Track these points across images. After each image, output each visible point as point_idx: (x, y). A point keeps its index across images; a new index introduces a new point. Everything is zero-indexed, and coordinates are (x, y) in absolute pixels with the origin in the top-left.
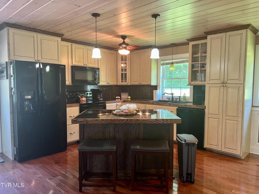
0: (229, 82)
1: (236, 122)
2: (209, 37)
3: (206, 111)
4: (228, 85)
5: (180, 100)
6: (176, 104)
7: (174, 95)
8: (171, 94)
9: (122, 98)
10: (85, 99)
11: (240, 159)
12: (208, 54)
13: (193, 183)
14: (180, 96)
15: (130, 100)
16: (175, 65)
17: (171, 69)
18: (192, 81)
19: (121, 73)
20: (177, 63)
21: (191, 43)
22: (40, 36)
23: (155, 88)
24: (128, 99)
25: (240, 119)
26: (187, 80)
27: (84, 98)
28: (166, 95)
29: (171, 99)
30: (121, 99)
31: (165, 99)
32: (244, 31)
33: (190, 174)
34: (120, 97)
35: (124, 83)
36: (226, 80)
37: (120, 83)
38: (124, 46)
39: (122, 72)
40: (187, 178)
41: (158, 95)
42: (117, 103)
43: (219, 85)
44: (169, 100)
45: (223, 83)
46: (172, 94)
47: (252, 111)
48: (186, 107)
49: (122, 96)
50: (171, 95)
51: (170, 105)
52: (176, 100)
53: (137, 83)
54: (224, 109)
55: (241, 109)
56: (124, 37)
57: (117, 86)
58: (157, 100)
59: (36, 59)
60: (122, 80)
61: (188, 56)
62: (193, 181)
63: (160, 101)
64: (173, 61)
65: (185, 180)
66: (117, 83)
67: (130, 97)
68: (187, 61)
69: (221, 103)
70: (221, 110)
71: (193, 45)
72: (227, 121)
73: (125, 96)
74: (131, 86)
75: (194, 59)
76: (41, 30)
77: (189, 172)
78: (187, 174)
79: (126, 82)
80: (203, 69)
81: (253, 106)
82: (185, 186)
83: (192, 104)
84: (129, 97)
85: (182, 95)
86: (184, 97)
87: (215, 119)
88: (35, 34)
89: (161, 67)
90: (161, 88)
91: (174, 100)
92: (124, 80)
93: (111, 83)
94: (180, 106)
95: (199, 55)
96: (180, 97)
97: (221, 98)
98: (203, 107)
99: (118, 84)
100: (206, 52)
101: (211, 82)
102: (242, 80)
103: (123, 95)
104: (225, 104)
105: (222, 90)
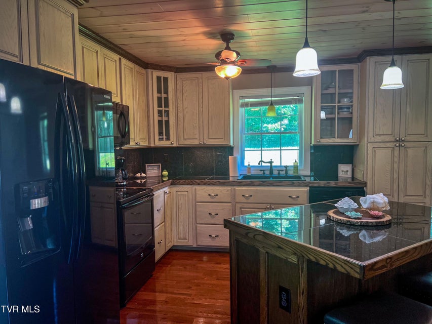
0: (409, 138)
2: (371, 60)
3: (368, 190)
4: (408, 144)
5: (286, 172)
7: (273, 164)
8: (268, 162)
9: (148, 176)
18: (321, 138)
19: (159, 121)
24: (164, 176)
31: (255, 172)
35: (165, 143)
36: (402, 135)
37: (158, 143)
39: (161, 119)
42: (165, 190)
43: (392, 144)
44: (264, 173)
46: (271, 162)
48: (327, 185)
49: (148, 172)
52: (279, 173)
53: (195, 143)
54: (401, 186)
55: (429, 183)
60: (159, 135)
64: (273, 99)
66: (149, 142)
68: (295, 101)
69: (396, 176)
70: (395, 187)
73: (153, 171)
84: (163, 173)
86: (295, 167)
90: (240, 152)
92: (164, 137)
93: (142, 143)
94: (316, 185)
95: (336, 91)
96: (286, 167)
97: (396, 166)
98: (362, 184)
99: (152, 145)
101: (377, 139)
104: (402, 176)
105: (396, 153)
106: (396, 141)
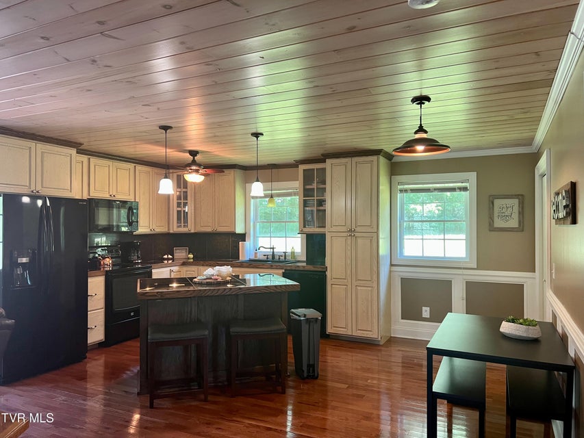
0: (358, 229)
1: (370, 289)
2: (329, 161)
3: (328, 273)
4: (357, 234)
5: (285, 258)
6: (281, 264)
7: (275, 250)
8: (271, 248)
9: (175, 257)
10: (110, 262)
11: (379, 345)
12: (328, 186)
13: (317, 378)
14: (284, 251)
15: (192, 260)
16: (276, 199)
17: (270, 205)
18: (304, 227)
19: (178, 211)
20: (279, 195)
21: (302, 167)
22: (41, 147)
23: (243, 237)
24: (189, 258)
25: (375, 285)
26: (297, 224)
27: (108, 259)
28: (262, 249)
29: (270, 257)
30: (173, 259)
31: (260, 257)
32: (374, 158)
33: (313, 366)
34: (173, 255)
35: (183, 230)
36: (354, 227)
37: (175, 229)
38: (195, 168)
39: (179, 209)
40: (308, 371)
41: (247, 251)
42: (172, 268)
43: (345, 234)
44: (267, 258)
45: (351, 231)
46: (273, 248)
47: (390, 272)
48: (297, 269)
49: (175, 255)
50: (269, 250)
51: (271, 267)
52: (279, 259)
53: (209, 230)
54: (354, 270)
55: (375, 269)
56: (194, 153)
57: (168, 235)
58: (247, 258)
59: (33, 188)
60: (178, 223)
61: (297, 185)
62: (316, 375)
63: (250, 260)
64: (273, 192)
65: (305, 375)
66: (169, 230)
67: (191, 256)
68: (295, 194)
69: (349, 262)
70: (349, 272)
71: (304, 170)
72: (359, 288)
73: (180, 253)
74: (195, 234)
75: (307, 193)
76: (43, 137)
77: (311, 362)
78: (309, 366)
79: (184, 226)
80: (321, 208)
81: (392, 265)
82: (307, 383)
83: (304, 264)
84: (189, 256)
85: (289, 250)
86: (293, 253)
87: (341, 286)
88: (32, 144)
89: (252, 200)
90: (252, 238)
91: (277, 258)
92: (182, 224)
93: (158, 230)
94: (289, 268)
95: (314, 186)
96: (285, 253)
97: (349, 253)
98: (323, 268)
99: (171, 232)
100: (324, 182)
101: (334, 229)
102: (375, 227)
103: (178, 251)
104: (354, 263)
105: (349, 242)
106: (349, 232)
